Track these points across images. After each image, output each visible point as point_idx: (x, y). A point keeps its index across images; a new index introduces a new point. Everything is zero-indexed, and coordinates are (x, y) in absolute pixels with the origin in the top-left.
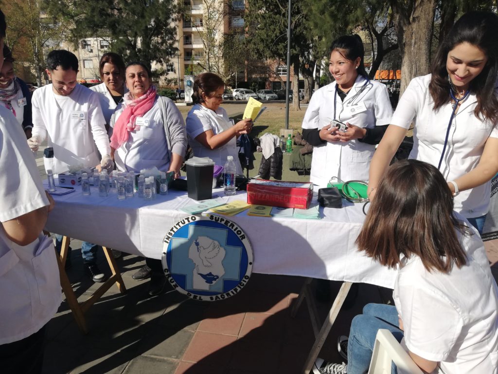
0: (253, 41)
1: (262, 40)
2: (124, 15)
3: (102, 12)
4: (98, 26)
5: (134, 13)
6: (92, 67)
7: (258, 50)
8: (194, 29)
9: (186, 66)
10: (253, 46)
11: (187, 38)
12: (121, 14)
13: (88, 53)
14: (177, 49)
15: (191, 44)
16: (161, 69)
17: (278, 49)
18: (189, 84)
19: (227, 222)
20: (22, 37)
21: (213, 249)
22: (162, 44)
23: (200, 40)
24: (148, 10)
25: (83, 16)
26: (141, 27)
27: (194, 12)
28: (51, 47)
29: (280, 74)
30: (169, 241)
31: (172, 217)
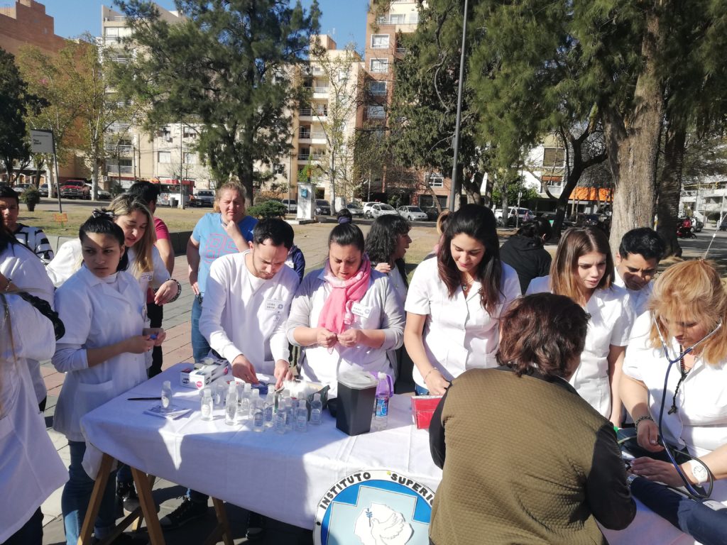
0: (399, 143)
1: (413, 144)
2: (222, 98)
3: (193, 93)
4: (185, 111)
5: (236, 96)
6: (169, 162)
7: (405, 155)
8: (315, 119)
9: (301, 168)
10: (398, 150)
11: (305, 130)
12: (218, 95)
13: (166, 143)
14: (290, 146)
15: (309, 137)
16: (267, 172)
17: (433, 156)
18: (304, 195)
19: (416, 486)
20: (78, 117)
21: (393, 525)
22: (271, 138)
23: (323, 133)
24: (256, 94)
25: (166, 96)
26: (245, 115)
27: (316, 96)
28: (116, 133)
29: (432, 185)
30: (327, 507)
31: (335, 471)
